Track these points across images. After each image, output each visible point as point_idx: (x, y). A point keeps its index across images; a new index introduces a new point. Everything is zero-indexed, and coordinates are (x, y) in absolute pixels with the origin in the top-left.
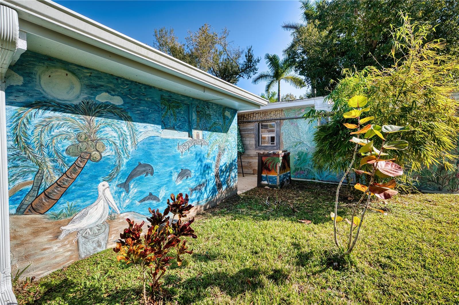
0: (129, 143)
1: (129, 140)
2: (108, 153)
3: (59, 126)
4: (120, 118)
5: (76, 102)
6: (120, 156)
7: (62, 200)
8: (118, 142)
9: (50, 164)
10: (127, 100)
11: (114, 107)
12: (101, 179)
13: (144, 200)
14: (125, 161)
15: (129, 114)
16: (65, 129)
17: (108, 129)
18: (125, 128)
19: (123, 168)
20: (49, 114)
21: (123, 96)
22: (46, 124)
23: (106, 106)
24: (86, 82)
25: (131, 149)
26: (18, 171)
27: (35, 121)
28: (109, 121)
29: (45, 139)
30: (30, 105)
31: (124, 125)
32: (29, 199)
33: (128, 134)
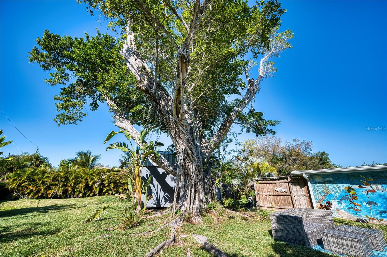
0: (338, 190)
1: (337, 189)
2: (332, 192)
3: (320, 187)
4: (333, 183)
5: (321, 182)
6: (336, 194)
7: (324, 202)
8: (334, 190)
9: (320, 194)
10: (334, 179)
11: (331, 181)
12: (331, 199)
13: (349, 208)
14: (338, 195)
15: (336, 182)
16: (321, 187)
17: (330, 187)
18: (335, 186)
19: (338, 197)
20: (317, 184)
21: (332, 178)
22: (317, 186)
23: (328, 181)
24: (322, 177)
25: (339, 192)
26: (315, 195)
27: (315, 186)
28: (330, 184)
29: (318, 189)
30: (314, 183)
31: (335, 185)
32: (318, 200)
33: (337, 187)
